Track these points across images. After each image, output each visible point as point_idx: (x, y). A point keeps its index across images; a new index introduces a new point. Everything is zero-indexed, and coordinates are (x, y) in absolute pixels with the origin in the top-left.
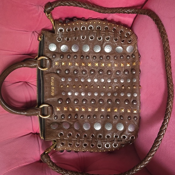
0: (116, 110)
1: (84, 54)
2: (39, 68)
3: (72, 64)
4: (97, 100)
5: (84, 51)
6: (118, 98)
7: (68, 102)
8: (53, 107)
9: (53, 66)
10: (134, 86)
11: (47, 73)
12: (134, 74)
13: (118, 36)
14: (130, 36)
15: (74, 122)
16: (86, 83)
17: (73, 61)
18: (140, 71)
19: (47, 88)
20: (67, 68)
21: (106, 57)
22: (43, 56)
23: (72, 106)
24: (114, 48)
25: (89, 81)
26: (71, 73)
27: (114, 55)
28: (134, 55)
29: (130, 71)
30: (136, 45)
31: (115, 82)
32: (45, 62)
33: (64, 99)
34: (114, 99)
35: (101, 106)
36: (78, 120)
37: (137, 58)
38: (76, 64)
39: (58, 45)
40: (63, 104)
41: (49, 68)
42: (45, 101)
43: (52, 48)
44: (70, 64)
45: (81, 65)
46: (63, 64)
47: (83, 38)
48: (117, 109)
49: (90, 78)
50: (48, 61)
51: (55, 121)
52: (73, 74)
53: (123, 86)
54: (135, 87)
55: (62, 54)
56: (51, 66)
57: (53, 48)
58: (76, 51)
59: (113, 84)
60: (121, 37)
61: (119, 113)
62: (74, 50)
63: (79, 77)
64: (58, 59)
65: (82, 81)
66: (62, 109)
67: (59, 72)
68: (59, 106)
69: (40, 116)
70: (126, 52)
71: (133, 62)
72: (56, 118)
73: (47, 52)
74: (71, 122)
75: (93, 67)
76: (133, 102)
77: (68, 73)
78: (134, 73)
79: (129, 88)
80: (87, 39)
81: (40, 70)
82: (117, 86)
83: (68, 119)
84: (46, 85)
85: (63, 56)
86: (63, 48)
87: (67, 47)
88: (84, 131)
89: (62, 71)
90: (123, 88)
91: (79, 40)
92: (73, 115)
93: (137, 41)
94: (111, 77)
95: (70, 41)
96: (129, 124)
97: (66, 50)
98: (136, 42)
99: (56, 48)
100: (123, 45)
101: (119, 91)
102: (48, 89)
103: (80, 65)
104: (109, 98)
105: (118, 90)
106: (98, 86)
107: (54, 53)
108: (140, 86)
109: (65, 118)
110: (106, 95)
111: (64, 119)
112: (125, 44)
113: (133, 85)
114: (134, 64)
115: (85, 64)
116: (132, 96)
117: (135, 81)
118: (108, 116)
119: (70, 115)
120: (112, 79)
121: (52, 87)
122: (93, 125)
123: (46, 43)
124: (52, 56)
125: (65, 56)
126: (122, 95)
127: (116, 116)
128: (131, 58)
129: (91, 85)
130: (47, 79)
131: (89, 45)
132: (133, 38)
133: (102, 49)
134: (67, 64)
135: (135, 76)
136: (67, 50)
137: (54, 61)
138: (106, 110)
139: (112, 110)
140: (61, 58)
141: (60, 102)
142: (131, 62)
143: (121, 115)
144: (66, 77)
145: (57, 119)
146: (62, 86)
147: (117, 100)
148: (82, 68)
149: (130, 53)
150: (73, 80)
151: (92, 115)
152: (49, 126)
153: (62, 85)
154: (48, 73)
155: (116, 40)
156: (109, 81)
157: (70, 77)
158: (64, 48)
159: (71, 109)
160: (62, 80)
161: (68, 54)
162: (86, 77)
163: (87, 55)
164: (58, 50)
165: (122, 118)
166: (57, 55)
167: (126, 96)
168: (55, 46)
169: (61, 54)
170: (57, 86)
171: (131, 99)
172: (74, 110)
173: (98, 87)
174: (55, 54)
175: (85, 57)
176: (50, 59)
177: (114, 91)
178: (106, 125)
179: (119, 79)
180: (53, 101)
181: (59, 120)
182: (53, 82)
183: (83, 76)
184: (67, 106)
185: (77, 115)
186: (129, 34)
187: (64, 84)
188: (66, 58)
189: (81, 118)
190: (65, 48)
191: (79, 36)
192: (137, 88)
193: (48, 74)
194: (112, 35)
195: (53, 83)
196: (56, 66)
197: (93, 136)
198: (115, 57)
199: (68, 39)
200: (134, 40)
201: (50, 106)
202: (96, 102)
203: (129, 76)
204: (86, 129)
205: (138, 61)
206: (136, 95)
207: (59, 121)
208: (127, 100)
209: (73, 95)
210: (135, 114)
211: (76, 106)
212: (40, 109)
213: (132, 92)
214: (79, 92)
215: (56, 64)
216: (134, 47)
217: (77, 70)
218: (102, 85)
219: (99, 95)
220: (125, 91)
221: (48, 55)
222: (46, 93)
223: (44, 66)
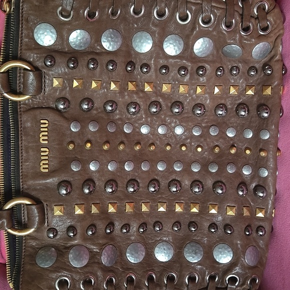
0: (213, 211)
1: (135, 58)
2: (6, 95)
3: (102, 84)
4: (164, 183)
5: (138, 50)
6: (219, 179)
7: (87, 191)
8: (45, 204)
9: (47, 89)
10: (261, 150)
11: (29, 110)
12: (265, 118)
13: (236, 13)
14: (267, 13)
16: (137, 138)
17: (105, 78)
18: (282, 110)
19: (27, 152)
20: (86, 95)
21: (195, 69)
22: (16, 58)
23: (100, 199)
24: (219, 43)
25: (144, 130)
26: (97, 109)
27: (217, 64)
28: (270, 67)
29: (253, 109)
30: (279, 41)
31: (212, 134)
32: (24, 77)
33: (77, 181)
34: (209, 183)
35: (175, 200)
36: (112, 239)
37: (277, 75)
38: (113, 86)
39: (62, 31)
40: (75, 195)
41: (34, 96)
42: (23, 186)
43: (42, 37)
44: (94, 85)
45: (124, 88)
46: (75, 84)
47: (136, 12)
48: (217, 207)
49: (146, 123)
50: (31, 77)
51: (51, 241)
52: (102, 112)
53: (233, 146)
54: (263, 154)
55: (74, 56)
56: (40, 88)
57: (46, 38)
58: (113, 48)
59: (205, 140)
60: (242, 16)
61: (220, 218)
62: (107, 45)
63: (120, 119)
64: (62, 70)
65: (127, 131)
66: (69, 213)
67: (62, 107)
68: (60, 201)
70: (249, 58)
71: (265, 85)
72: (51, 235)
73: (30, 49)
74: (94, 245)
75: (157, 96)
76: (256, 189)
77: (89, 110)
78: (266, 115)
79: (248, 152)
80: (149, 14)
81: (8, 99)
82: (217, 146)
83: (85, 238)
84: (24, 142)
85: (76, 62)
86: (76, 37)
87: (89, 37)
88: (128, 267)
89: (73, 103)
90: (233, 151)
91: (124, 18)
92: (101, 225)
93: (283, 29)
94: (202, 120)
95: (99, 21)
96: (245, 247)
97: (85, 44)
98: (281, 32)
99: (55, 36)
100: (245, 40)
101: (222, 160)
102: (31, 153)
103: (123, 89)
104: (197, 177)
105: (220, 155)
106: (168, 144)
107: (50, 53)
108: (278, 149)
109: (78, 236)
110: (187, 170)
111: (75, 240)
112: (252, 37)
113: (261, 147)
114: (268, 91)
115: (137, 86)
116: (255, 174)
117: (267, 137)
118: (192, 224)
119: (93, 226)
120: (205, 127)
121: (42, 149)
122: (153, 248)
123: (27, 21)
124: (42, 60)
125: (83, 62)
126: (231, 170)
127: (213, 225)
128: (259, 73)
129: (149, 141)
130: (29, 124)
131: (152, 34)
132: (275, 22)
133: (188, 48)
134: (86, 85)
135: (267, 124)
136: (87, 46)
137: (48, 75)
138: (187, 208)
139: (204, 211)
140: (68, 66)
141: (64, 192)
142: (259, 84)
143: (228, 222)
144: (82, 119)
145: (54, 236)
146: (71, 147)
147: (216, 184)
148: (126, 97)
149: (258, 62)
150: (102, 130)
151: (151, 221)
152: (33, 256)
153: (72, 142)
154: (31, 109)
155: (228, 24)
156: (196, 133)
157: (95, 120)
158: (79, 38)
159: (94, 210)
160: (73, 130)
161: (90, 57)
162: (135, 122)
163: (145, 62)
164: (63, 43)
165: (229, 232)
166: (58, 59)
167: (240, 174)
168: (53, 30)
169: (70, 56)
170: (58, 144)
171: (251, 183)
172: (104, 211)
173: (168, 148)
174: (53, 54)
175: (138, 67)
176: (36, 69)
177: (209, 159)
178: (186, 250)
179: (222, 125)
180: (47, 188)
181: (60, 239)
182: (46, 133)
183: (128, 119)
184: (86, 201)
185: (111, 225)
186: (264, 9)
187: (78, 141)
188: (85, 69)
189: (121, 231)
190: (83, 38)
191: (126, 7)
192: (270, 156)
193: (31, 112)
194: (220, 11)
195: (46, 138)
196: (55, 89)
197: (150, 279)
198: (218, 69)
199: (91, 15)
200: (275, 26)
201: (37, 202)
202: (161, 186)
203: (250, 122)
204: (133, 262)
205: (278, 85)
206: (265, 173)
207: (62, 243)
208: (243, 184)
209: (102, 170)
210: (260, 219)
211: (109, 199)
212: (5, 214)
213: (256, 164)
214: (119, 162)
215: (56, 83)
216: (274, 47)
217: (113, 103)
218: (177, 144)
219: (170, 170)
220: (238, 161)
221: (32, 57)
222: (26, 166)
223: (19, 87)
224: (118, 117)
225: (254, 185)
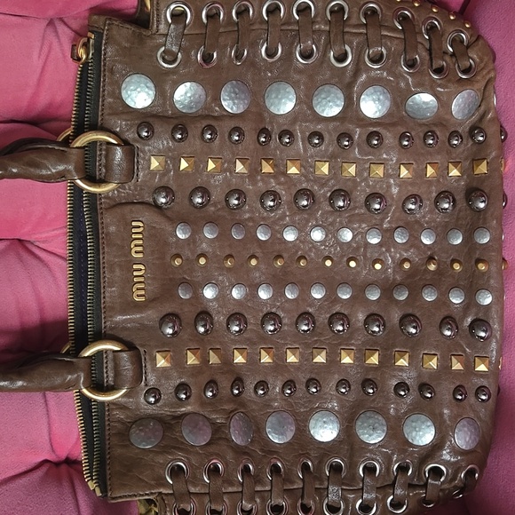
0: (403, 362)
1: (271, 123)
2: (79, 182)
3: (223, 164)
4: (323, 318)
5: (274, 110)
6: (410, 311)
7: (202, 330)
8: (142, 350)
9: (141, 174)
10: (478, 261)
11: (114, 206)
12: (480, 210)
13: (420, 46)
14: (468, 47)
15: (230, 415)
16: (277, 247)
17: (227, 154)
18: (505, 198)
19: (112, 271)
20: (199, 182)
21: (365, 137)
22: (95, 127)
23: (221, 343)
24: (399, 98)
25: (290, 236)
26: (215, 205)
27: (399, 128)
28: (482, 131)
29: (460, 197)
30: (490, 88)
31: (399, 240)
32: (107, 156)
33: (188, 314)
34: (396, 316)
35: (340, 345)
36: (243, 405)
37: (494, 141)
38: (240, 167)
39: (163, 84)
40: (185, 335)
41: (122, 184)
42: (106, 324)
43: (134, 94)
44: (211, 165)
45: (256, 170)
46: (184, 164)
47: (270, 54)
48: (407, 356)
49: (293, 224)
50: (119, 153)
51: (150, 410)
52: (223, 208)
53: (431, 259)
54: (482, 267)
55: (180, 123)
56: (131, 173)
57: (139, 96)
58: (238, 108)
59: (388, 250)
60: (430, 51)
61: (413, 374)
62: (229, 105)
63: (250, 219)
64: (163, 143)
65: (262, 237)
66: (178, 362)
67: (163, 200)
68: (165, 346)
69: (85, 391)
70: (447, 117)
71: (477, 160)
72: (152, 400)
73: (115, 113)
74: (216, 411)
75: (308, 180)
76: (472, 326)
77: (203, 205)
78: (482, 205)
79: (457, 267)
80: (288, 55)
81: (81, 190)
82: (406, 260)
83: (204, 402)
84: (108, 256)
85: (184, 131)
86: (185, 94)
87: (204, 93)
88: (270, 449)
89: (179, 195)
90: (432, 267)
91: (252, 63)
92: (225, 383)
93: (494, 69)
94: (382, 220)
95: (218, 67)
96: (456, 419)
97: (196, 103)
98: (492, 75)
99: (152, 93)
100: (440, 86)
101: (415, 281)
102: (118, 272)
103: (254, 171)
104: (374, 309)
105: (411, 274)
106: (328, 258)
107: (144, 119)
108: (504, 259)
109: (192, 400)
110: (358, 297)
111: (188, 404)
112: (449, 81)
113: (477, 256)
114: (483, 168)
115: (274, 166)
116: (470, 303)
117: (486, 240)
118: (366, 382)
119: (212, 383)
120: (387, 230)
121: (135, 267)
122: (307, 421)
123: (112, 71)
124: (134, 129)
125: (194, 130)
126: (429, 297)
127: (402, 385)
128: (465, 141)
129: (297, 252)
130: (112, 229)
131: (295, 85)
132: (482, 60)
133: (351, 105)
134: (198, 166)
135: (485, 219)
136: (200, 106)
137: (144, 152)
138: (361, 357)
139: (388, 361)
140: (174, 138)
141: (170, 331)
142: (466, 159)
143: (426, 380)
144: (195, 220)
145: (157, 401)
146: (177, 262)
147: (406, 319)
148: (260, 184)
149: (461, 123)
150: (224, 236)
151: (302, 378)
152: (124, 434)
153: (178, 256)
154: (117, 204)
155: (410, 63)
156: (374, 240)
157: (212, 221)
158: (189, 95)
159: (214, 359)
160: (180, 236)
161: (205, 123)
162: (275, 223)
163: (285, 127)
164: (164, 103)
165: (429, 395)
166: (158, 128)
167: (444, 303)
168: (151, 85)
169: (176, 122)
170: (158, 259)
171: (465, 316)
172: (227, 361)
173: (328, 263)
174: (151, 120)
175: (275, 137)
176: (125, 143)
177: (394, 280)
178: (359, 423)
179: (414, 229)
180: (143, 327)
181: (165, 405)
182: (141, 242)
183: (264, 219)
184: (201, 345)
185: (238, 381)
186: (462, 41)
187: (187, 253)
188: (198, 142)
189: (256, 392)
190: (193, 95)
191: (254, 46)
192: (493, 269)
193: (118, 210)
194: (396, 42)
195: (140, 249)
196: (153, 174)
197: (305, 468)
198: (403, 136)
199: (207, 58)
200: (482, 65)
201: (129, 346)
202: (317, 324)
203: (458, 219)
204: (276, 441)
205: (497, 157)
206: (487, 299)
207: (167, 411)
208: (448, 320)
209: (223, 297)
210: (481, 374)
211: (235, 342)
212: (82, 363)
213: (471, 286)
214: (250, 286)
215: (155, 164)
216: (484, 97)
217: (240, 193)
218: (342, 256)
219: (331, 298)
220: (441, 281)
221: (119, 124)
222: (110, 293)
223: (100, 172)
224: (247, 216)
225: (469, 320)
